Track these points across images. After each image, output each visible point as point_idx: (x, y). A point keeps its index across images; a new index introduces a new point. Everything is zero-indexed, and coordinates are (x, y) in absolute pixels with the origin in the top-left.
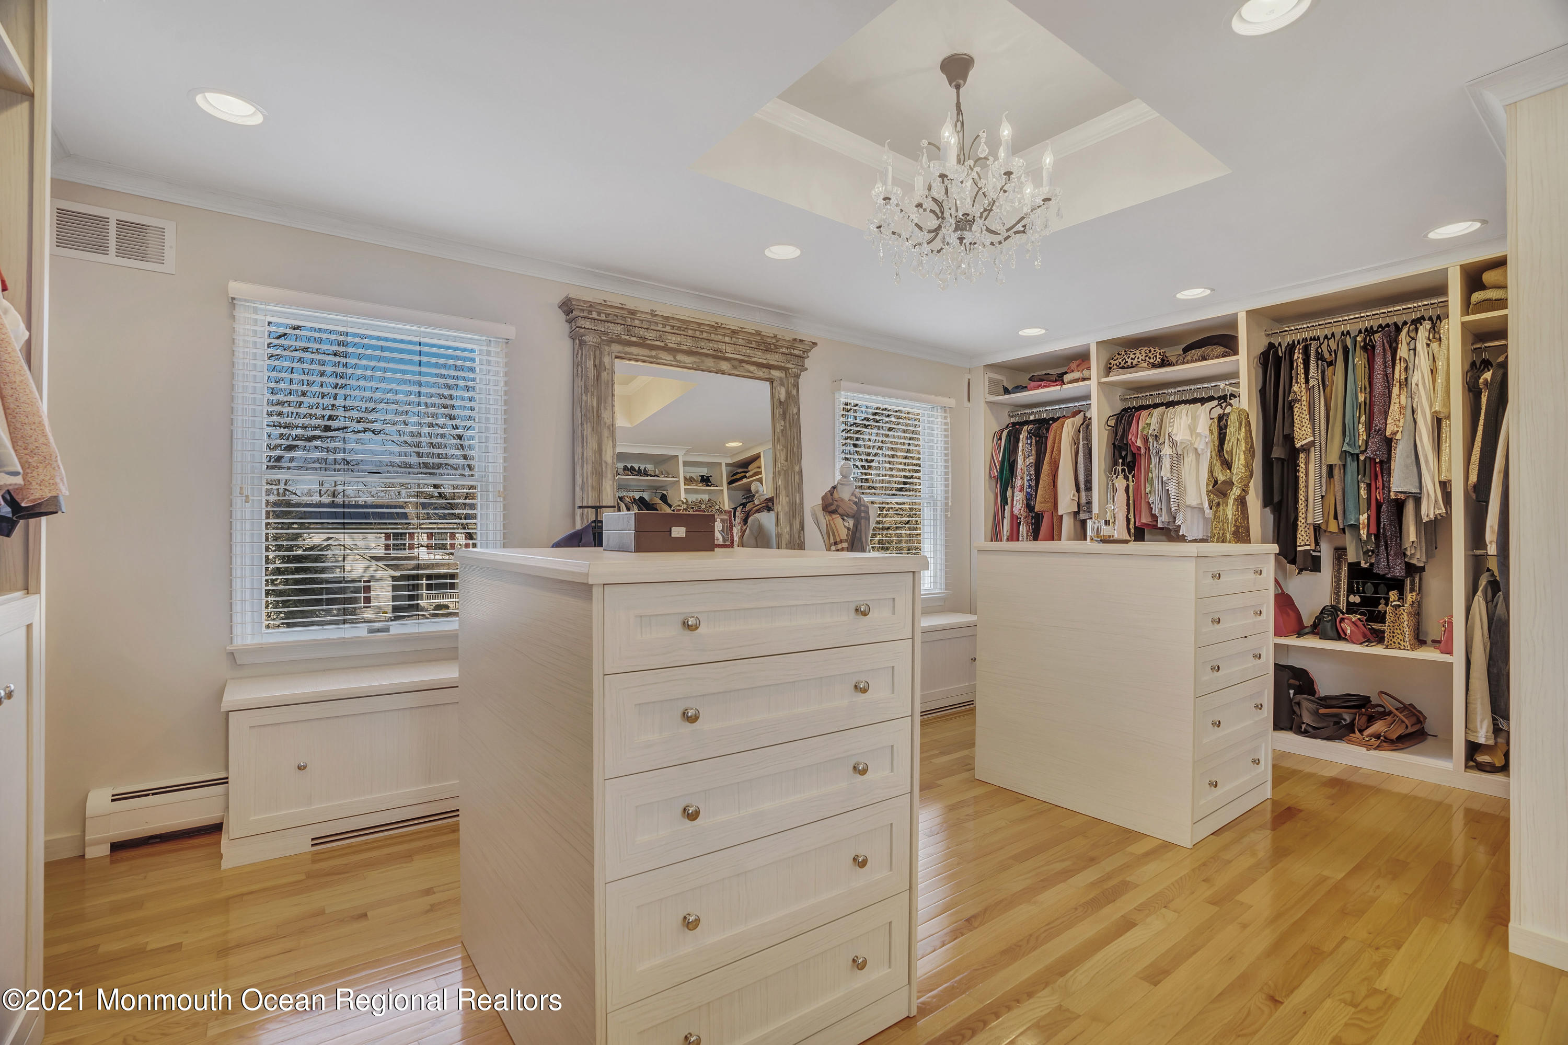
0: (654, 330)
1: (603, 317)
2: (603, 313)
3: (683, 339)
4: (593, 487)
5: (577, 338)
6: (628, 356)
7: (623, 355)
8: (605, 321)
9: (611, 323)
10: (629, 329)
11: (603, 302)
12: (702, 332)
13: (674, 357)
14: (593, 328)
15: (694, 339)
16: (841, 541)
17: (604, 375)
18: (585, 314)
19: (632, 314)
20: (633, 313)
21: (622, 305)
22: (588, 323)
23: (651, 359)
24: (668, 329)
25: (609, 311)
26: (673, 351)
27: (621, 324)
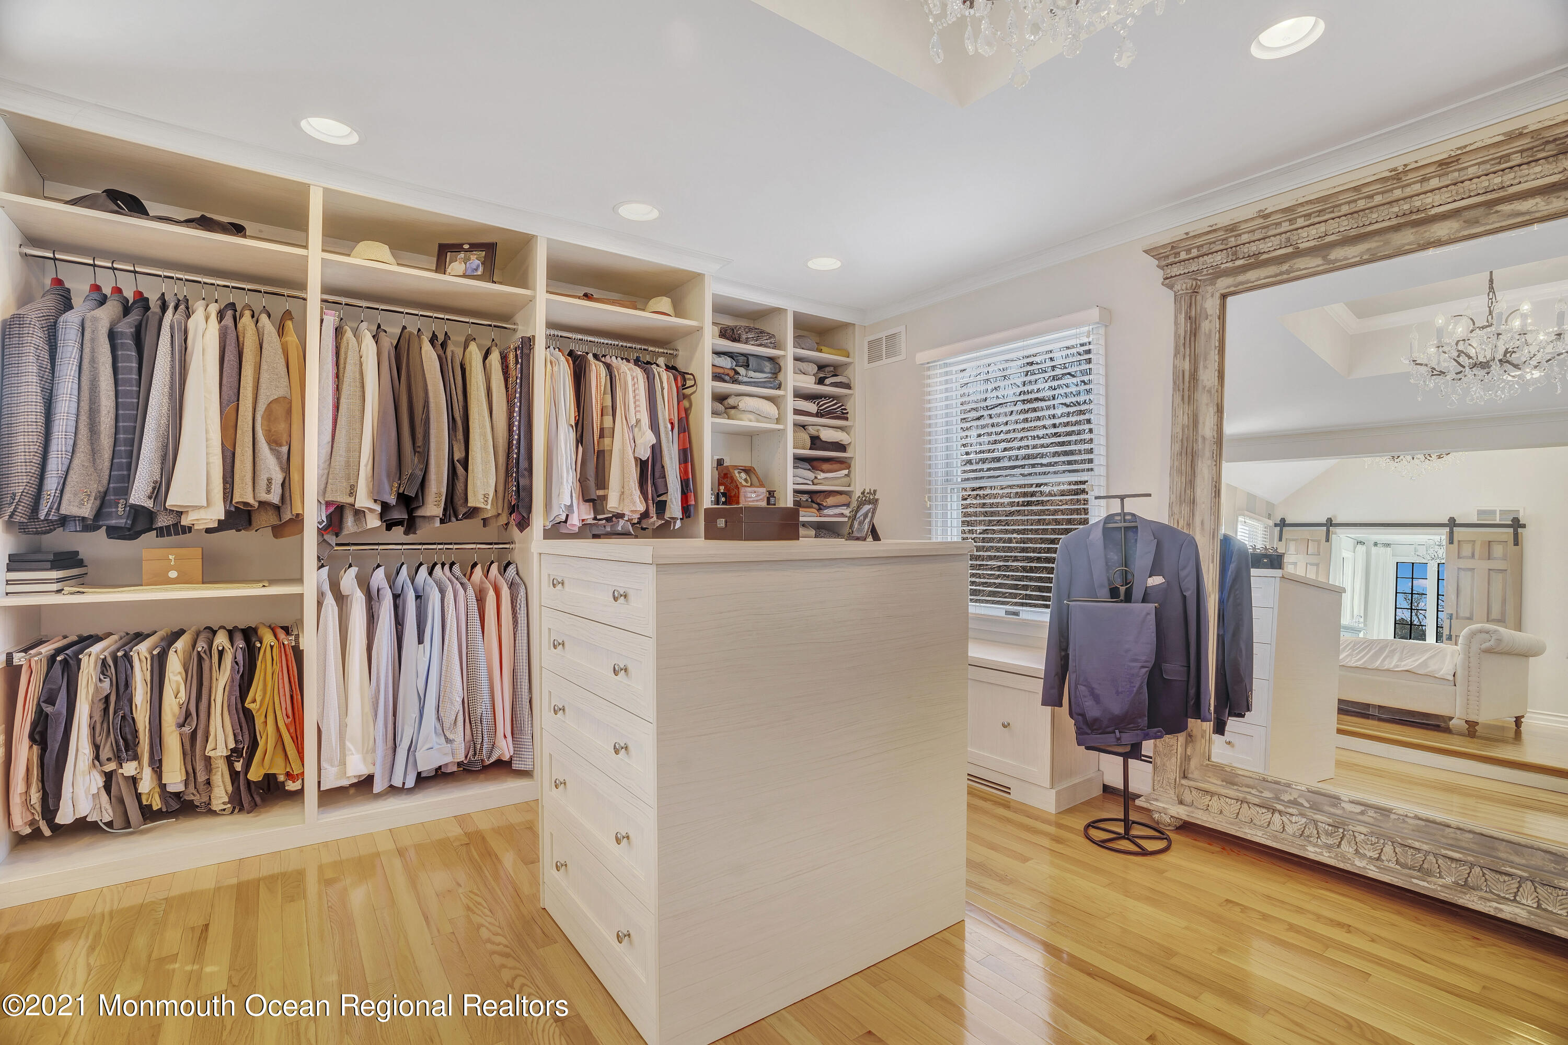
0: (1274, 236)
2: (1194, 248)
6: (1240, 287)
7: (1232, 289)
8: (1198, 257)
9: (1207, 255)
10: (1234, 254)
11: (1185, 236)
12: (1367, 198)
13: (1324, 258)
14: (1182, 272)
15: (1356, 215)
18: (1171, 259)
19: (1232, 230)
20: (1232, 228)
21: (1211, 226)
22: (1175, 269)
23: (1279, 278)
24: (1301, 222)
25: (1199, 241)
27: (1222, 250)
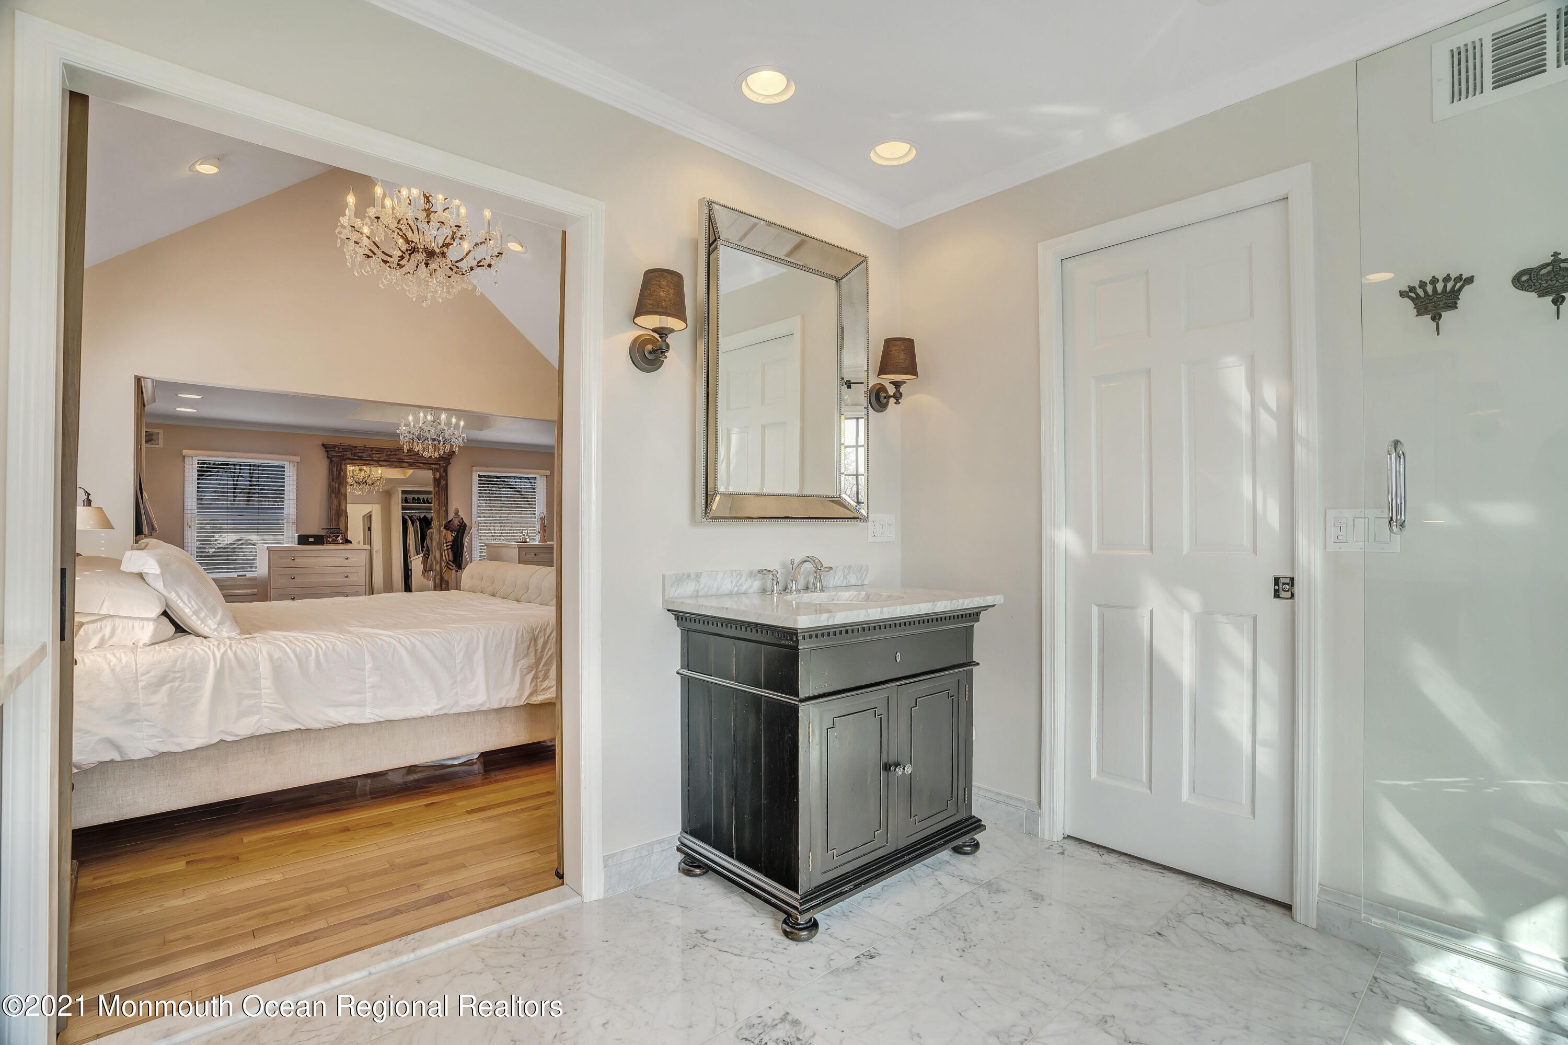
1: (341, 450)
3: (382, 456)
4: (335, 520)
5: (330, 458)
6: (353, 464)
7: (351, 464)
9: (345, 451)
10: (353, 453)
11: (341, 444)
12: (391, 452)
15: (387, 455)
16: (449, 542)
17: (342, 473)
20: (355, 447)
21: (350, 444)
24: (374, 452)
26: (377, 461)
27: (349, 451)
